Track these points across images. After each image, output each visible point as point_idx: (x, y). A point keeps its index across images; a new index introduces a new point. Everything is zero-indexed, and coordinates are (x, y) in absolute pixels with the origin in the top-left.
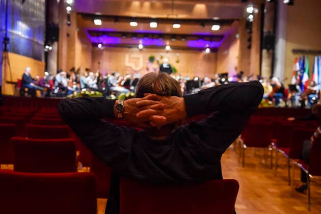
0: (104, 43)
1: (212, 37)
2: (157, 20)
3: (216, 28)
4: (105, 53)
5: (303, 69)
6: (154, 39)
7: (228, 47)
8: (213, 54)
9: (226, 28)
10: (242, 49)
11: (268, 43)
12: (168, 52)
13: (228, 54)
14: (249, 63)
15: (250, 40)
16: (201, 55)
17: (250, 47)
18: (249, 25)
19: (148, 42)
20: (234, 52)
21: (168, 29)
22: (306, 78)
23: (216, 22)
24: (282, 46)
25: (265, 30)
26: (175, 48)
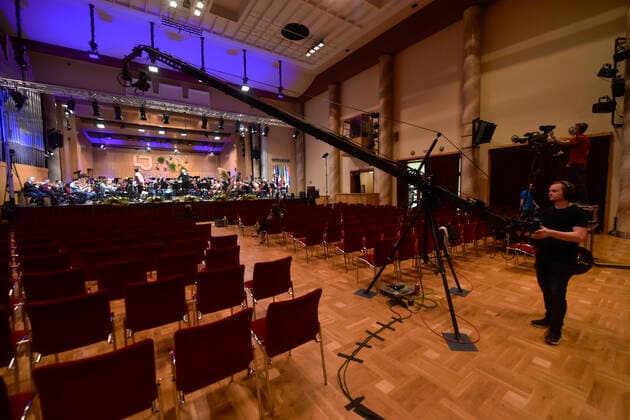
0: (107, 143)
1: (215, 144)
2: (165, 129)
3: (217, 138)
4: (108, 153)
5: (278, 173)
6: (162, 144)
7: (228, 152)
8: (217, 157)
9: (225, 138)
10: (238, 155)
11: (256, 155)
12: (176, 154)
13: (228, 158)
14: (245, 167)
15: (244, 150)
16: (207, 157)
17: (244, 155)
18: (242, 139)
19: (155, 145)
20: (233, 156)
21: (175, 136)
22: (280, 179)
23: (217, 135)
24: (265, 156)
25: (254, 145)
26: (183, 152)
